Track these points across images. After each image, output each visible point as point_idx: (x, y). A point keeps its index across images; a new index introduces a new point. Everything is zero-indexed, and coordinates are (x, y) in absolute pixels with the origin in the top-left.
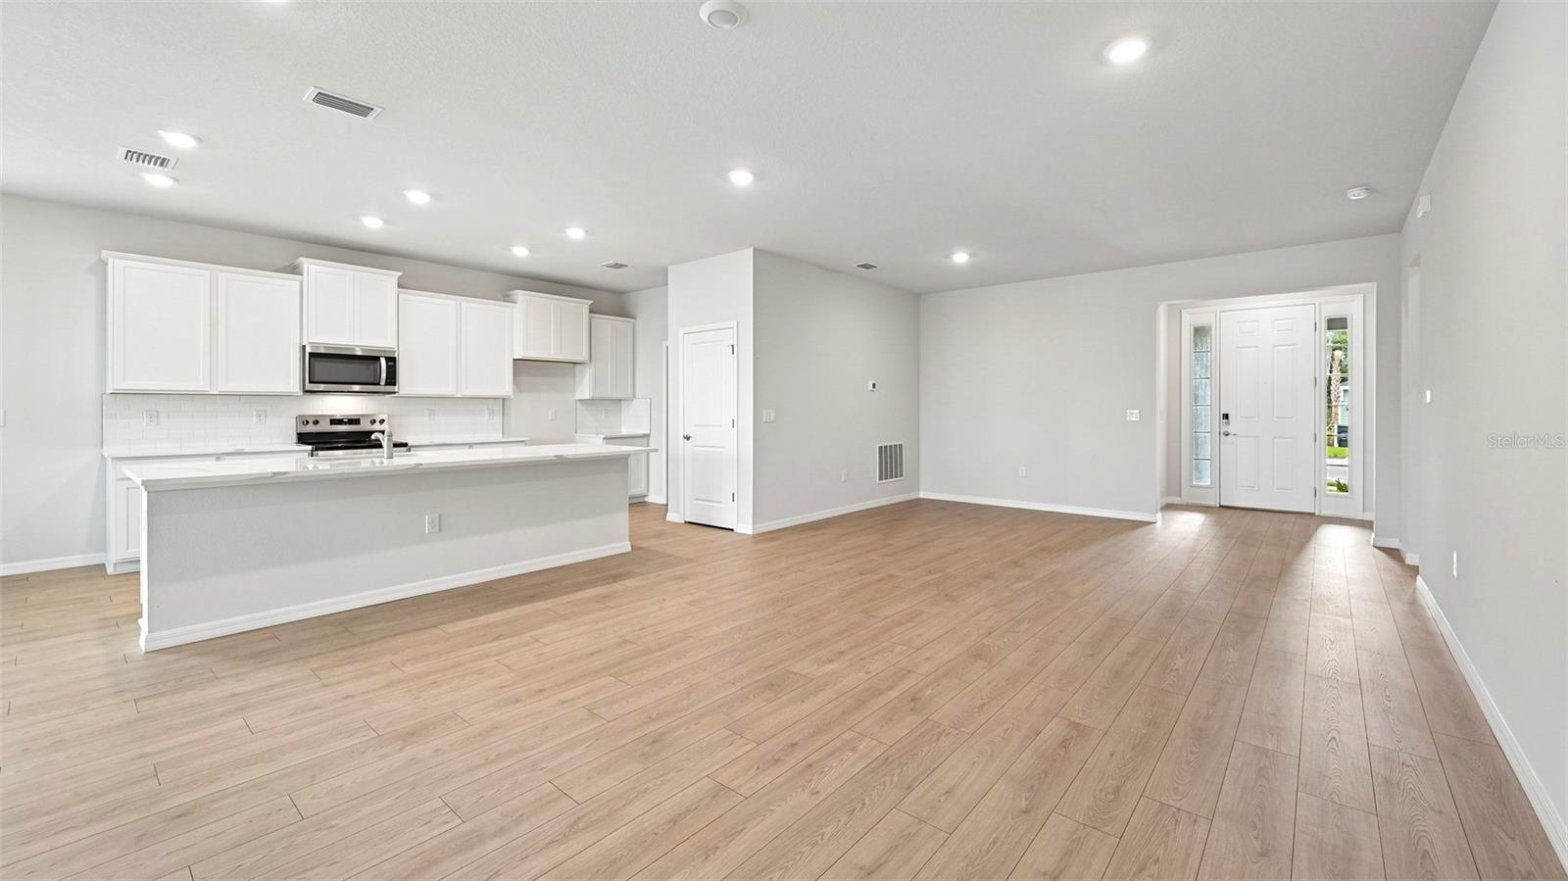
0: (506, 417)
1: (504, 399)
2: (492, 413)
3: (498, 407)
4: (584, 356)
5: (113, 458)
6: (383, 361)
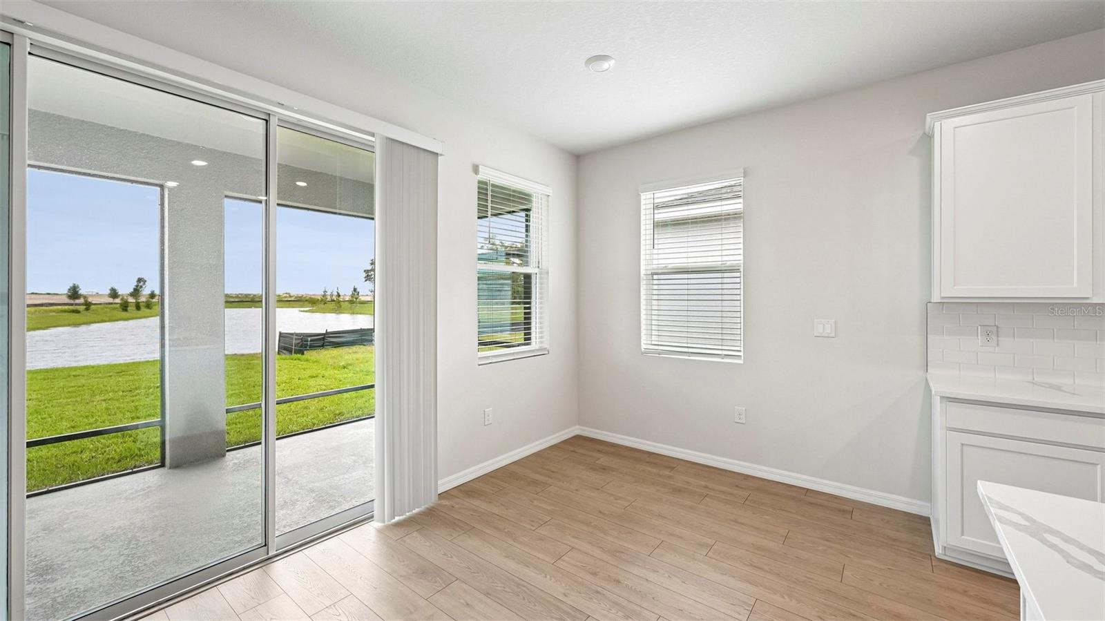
5: (942, 397)
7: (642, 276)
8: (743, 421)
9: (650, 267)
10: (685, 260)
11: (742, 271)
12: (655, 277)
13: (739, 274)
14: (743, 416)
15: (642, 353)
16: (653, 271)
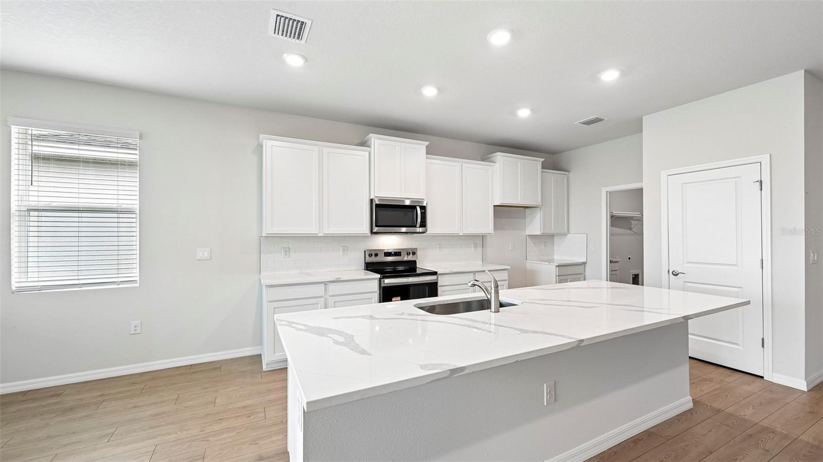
0: (484, 249)
1: (483, 236)
2: (475, 246)
3: (480, 242)
4: (538, 201)
5: (266, 286)
6: (418, 209)
7: (13, 211)
8: (139, 332)
9: (24, 203)
10: (76, 200)
11: (138, 213)
12: (32, 213)
13: (135, 215)
14: (139, 328)
15: (13, 292)
16: (29, 208)
